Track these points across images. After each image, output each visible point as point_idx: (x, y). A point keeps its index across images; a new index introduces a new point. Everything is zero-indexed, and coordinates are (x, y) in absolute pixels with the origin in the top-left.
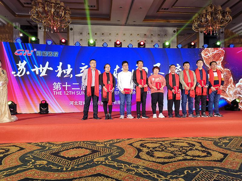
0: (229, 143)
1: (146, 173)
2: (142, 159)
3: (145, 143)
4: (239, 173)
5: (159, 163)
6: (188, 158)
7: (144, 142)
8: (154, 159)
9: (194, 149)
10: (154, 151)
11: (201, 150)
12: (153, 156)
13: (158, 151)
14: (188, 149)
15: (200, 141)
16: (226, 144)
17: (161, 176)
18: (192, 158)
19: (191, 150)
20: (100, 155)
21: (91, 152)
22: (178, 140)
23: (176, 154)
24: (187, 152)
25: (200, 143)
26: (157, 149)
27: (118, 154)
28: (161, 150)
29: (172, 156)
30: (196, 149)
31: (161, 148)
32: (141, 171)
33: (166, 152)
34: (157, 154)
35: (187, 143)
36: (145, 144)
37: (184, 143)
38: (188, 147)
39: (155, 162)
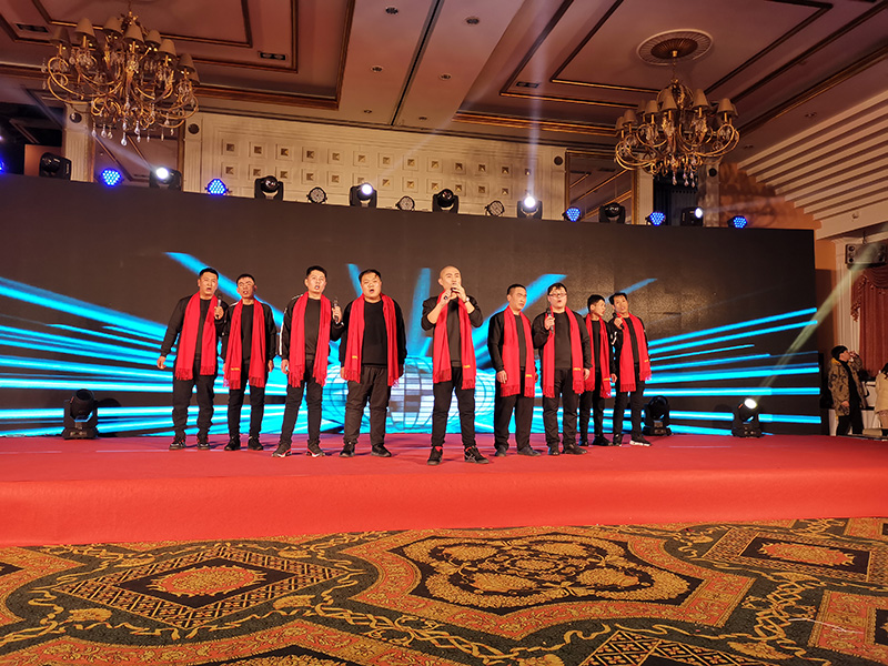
0: (712, 544)
1: (447, 642)
2: (435, 598)
3: (446, 546)
4: (722, 637)
5: (490, 610)
6: (581, 592)
7: (442, 542)
8: (473, 599)
9: (602, 564)
10: (475, 573)
11: (623, 567)
12: (472, 590)
13: (487, 571)
14: (583, 564)
15: (625, 538)
16: (702, 548)
17: (492, 650)
18: (592, 592)
19: (592, 566)
20: (296, 587)
21: (264, 577)
22: (556, 534)
23: (545, 582)
24: (578, 574)
25: (623, 545)
26: (484, 565)
27: (356, 582)
28: (496, 567)
29: (531, 588)
30: (609, 566)
31: (496, 563)
32: (432, 635)
33: (512, 575)
34: (483, 582)
35: (581, 544)
36: (447, 551)
37: (574, 546)
38: (585, 559)
39: (477, 607)
